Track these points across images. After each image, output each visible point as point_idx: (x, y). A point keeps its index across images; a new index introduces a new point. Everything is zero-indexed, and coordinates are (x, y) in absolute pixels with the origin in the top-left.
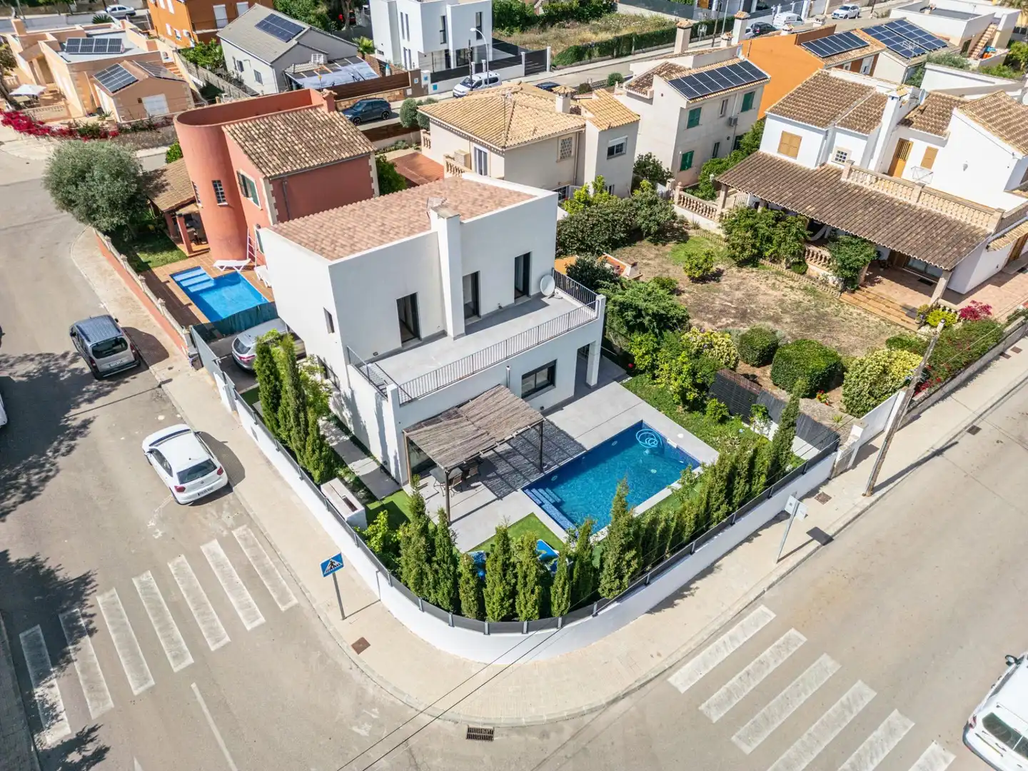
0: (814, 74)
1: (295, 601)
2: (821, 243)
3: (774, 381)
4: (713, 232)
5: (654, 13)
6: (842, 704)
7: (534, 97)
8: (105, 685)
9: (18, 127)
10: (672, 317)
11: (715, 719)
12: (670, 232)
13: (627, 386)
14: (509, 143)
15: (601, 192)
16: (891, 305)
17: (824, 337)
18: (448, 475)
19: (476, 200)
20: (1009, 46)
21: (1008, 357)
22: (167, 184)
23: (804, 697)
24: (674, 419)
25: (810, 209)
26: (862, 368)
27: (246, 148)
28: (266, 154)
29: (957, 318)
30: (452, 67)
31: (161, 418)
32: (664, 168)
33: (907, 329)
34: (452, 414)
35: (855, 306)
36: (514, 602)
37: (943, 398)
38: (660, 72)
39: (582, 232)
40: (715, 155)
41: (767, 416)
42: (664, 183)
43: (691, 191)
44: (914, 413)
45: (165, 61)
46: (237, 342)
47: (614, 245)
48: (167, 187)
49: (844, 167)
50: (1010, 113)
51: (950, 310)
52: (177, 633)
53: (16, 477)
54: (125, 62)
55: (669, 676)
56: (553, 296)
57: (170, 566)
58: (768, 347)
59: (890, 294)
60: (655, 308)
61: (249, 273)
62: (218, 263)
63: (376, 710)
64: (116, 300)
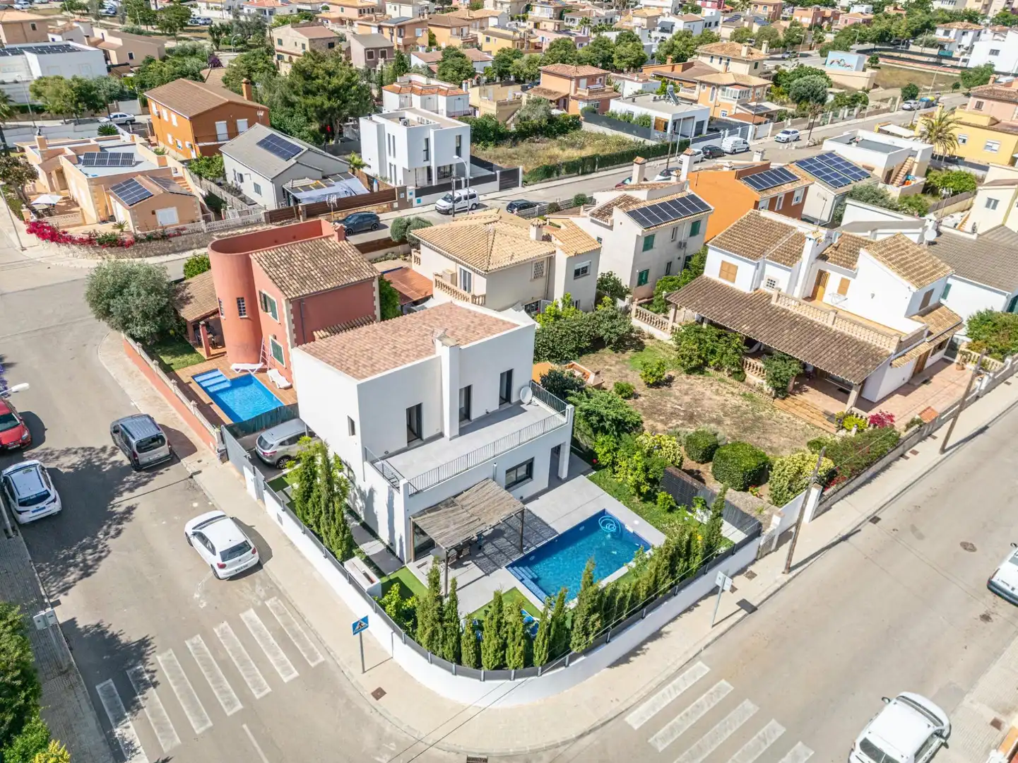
0: (748, 213)
1: (321, 659)
2: (756, 355)
3: (715, 476)
4: (665, 342)
5: (616, 133)
6: (759, 737)
7: (511, 225)
8: (171, 726)
9: (43, 236)
10: (629, 422)
11: (660, 749)
12: (629, 342)
13: (592, 479)
14: (490, 268)
15: (569, 307)
16: (815, 411)
17: (759, 438)
18: (447, 553)
19: (469, 326)
20: (926, 175)
21: (907, 458)
22: (191, 297)
23: (729, 733)
24: (632, 509)
25: (746, 328)
26: (783, 468)
27: (270, 274)
28: (287, 278)
29: (868, 423)
30: (434, 184)
31: (195, 505)
32: (623, 284)
33: (827, 432)
34: (450, 503)
35: (785, 411)
36: (505, 653)
37: (851, 493)
38: (619, 203)
39: (553, 341)
40: (668, 273)
41: (705, 505)
42: (623, 298)
43: (646, 306)
44: (825, 506)
45: (175, 175)
46: (261, 438)
47: (581, 352)
48: (192, 300)
49: (774, 293)
50: (907, 252)
51: (862, 417)
52: (227, 685)
53: (74, 557)
54: (139, 176)
55: (625, 716)
56: (530, 403)
57: (216, 630)
58: (710, 447)
59: (814, 402)
60: (614, 415)
61: (261, 375)
62: (234, 366)
63: (393, 744)
64: (144, 399)
